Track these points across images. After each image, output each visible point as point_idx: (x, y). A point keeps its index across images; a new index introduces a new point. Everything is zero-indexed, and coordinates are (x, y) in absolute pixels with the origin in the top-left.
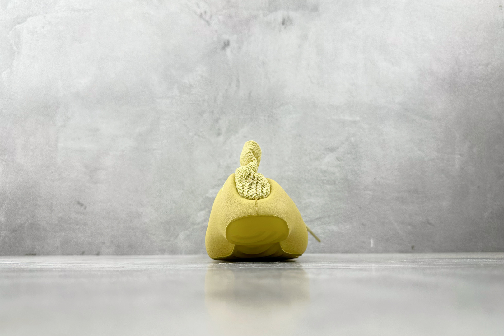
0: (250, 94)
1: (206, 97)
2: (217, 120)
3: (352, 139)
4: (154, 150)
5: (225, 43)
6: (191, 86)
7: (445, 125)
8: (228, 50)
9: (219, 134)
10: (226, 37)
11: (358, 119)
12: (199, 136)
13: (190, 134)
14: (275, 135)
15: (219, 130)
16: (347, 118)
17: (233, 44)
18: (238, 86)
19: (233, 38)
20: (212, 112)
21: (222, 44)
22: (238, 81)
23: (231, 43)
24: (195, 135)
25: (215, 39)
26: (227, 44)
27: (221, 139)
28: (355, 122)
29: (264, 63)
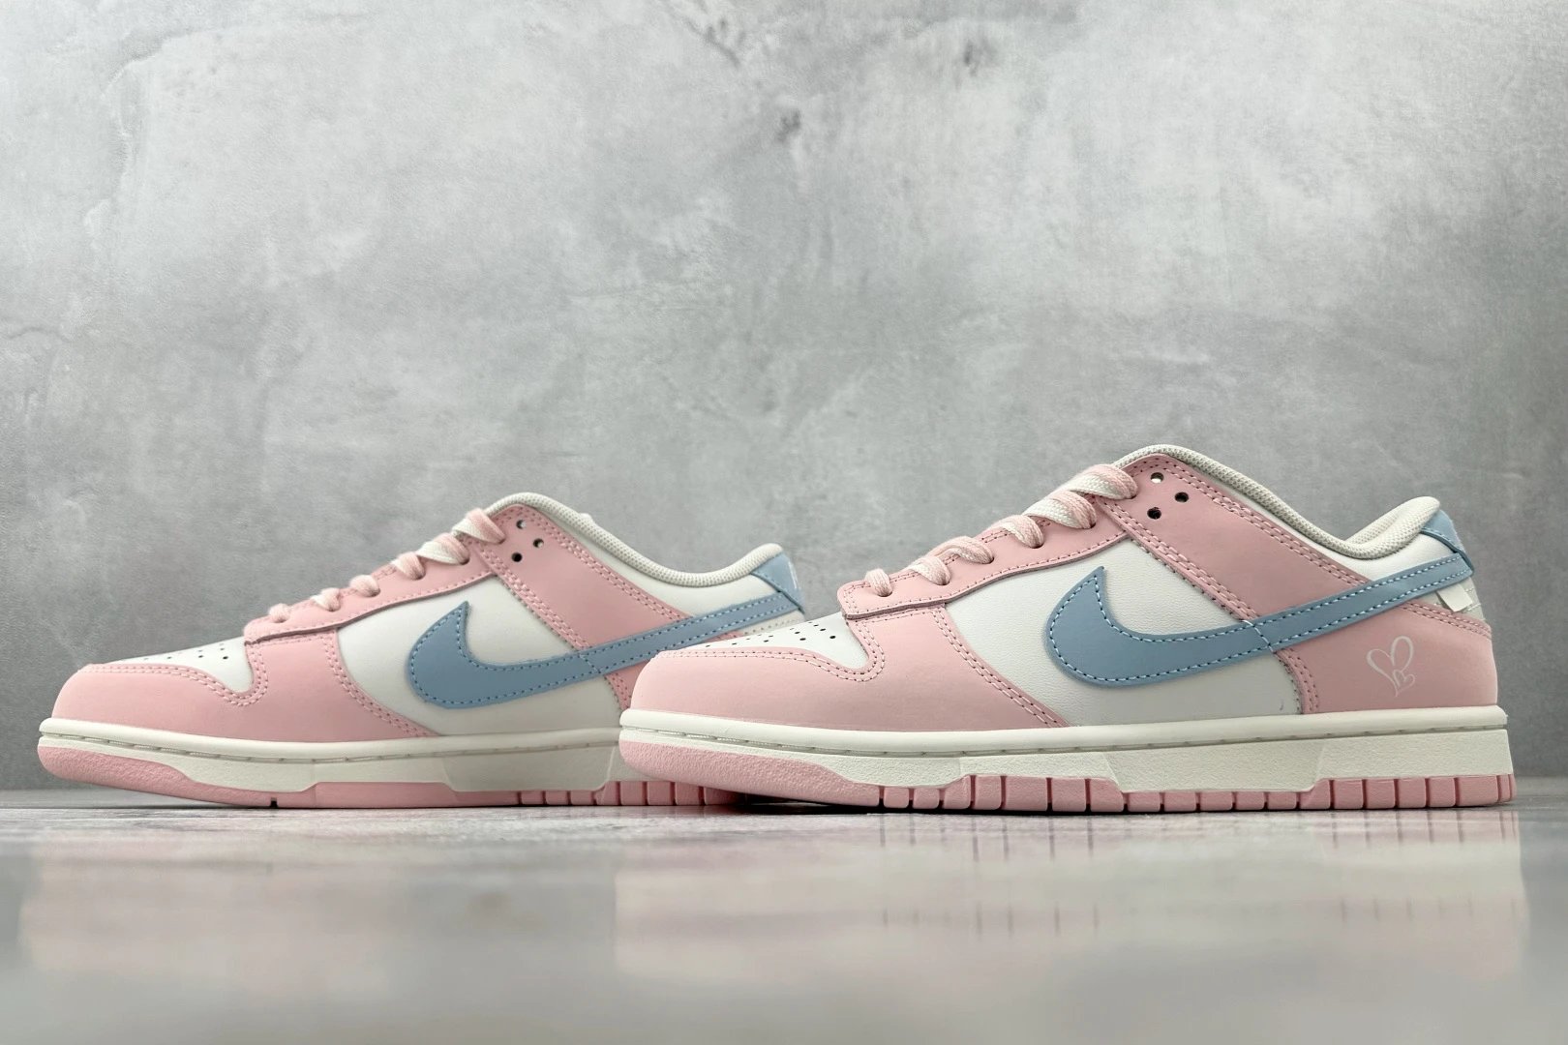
0: (864, 280)
1: (728, 290)
2: (762, 363)
3: (1188, 422)
4: (567, 454)
5: (784, 120)
6: (682, 256)
7: (1473, 380)
8: (797, 142)
9: (769, 407)
10: (788, 101)
11: (1204, 358)
12: (707, 411)
13: (680, 405)
14: (943, 408)
15: (770, 392)
16: (1171, 356)
17: (810, 124)
18: (827, 255)
19: (810, 106)
20: (747, 338)
21: (778, 125)
22: (827, 237)
23: (802, 120)
24: (695, 408)
25: (755, 110)
26: (791, 124)
27: (776, 420)
28: (1194, 369)
29: (906, 183)
